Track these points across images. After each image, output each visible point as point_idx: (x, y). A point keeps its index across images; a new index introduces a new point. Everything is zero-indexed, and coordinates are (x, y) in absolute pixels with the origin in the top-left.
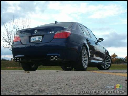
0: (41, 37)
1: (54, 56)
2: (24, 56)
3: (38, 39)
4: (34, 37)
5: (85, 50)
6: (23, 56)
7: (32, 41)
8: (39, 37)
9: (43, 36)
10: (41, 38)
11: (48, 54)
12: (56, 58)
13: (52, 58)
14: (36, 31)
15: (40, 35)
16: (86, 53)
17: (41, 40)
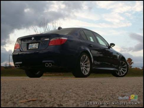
0: (38, 44)
1: (48, 63)
2: (22, 63)
3: (35, 46)
4: (32, 44)
7: (29, 48)
8: (36, 44)
9: (39, 43)
11: (44, 61)
12: (50, 65)
13: (47, 65)
14: (33, 38)
15: (37, 43)
16: (87, 60)
17: (37, 48)
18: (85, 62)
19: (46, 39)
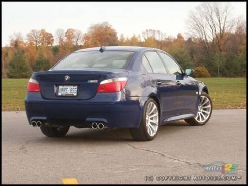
0: (76, 87)
1: (98, 122)
2: (47, 119)
3: (70, 90)
4: (64, 87)
5: (153, 105)
6: (45, 118)
7: (60, 94)
8: (72, 87)
9: (78, 85)
10: (76, 90)
11: (88, 119)
12: (101, 126)
16: (155, 111)
17: (75, 94)
18: (151, 115)
19: (92, 81)
